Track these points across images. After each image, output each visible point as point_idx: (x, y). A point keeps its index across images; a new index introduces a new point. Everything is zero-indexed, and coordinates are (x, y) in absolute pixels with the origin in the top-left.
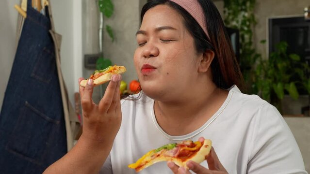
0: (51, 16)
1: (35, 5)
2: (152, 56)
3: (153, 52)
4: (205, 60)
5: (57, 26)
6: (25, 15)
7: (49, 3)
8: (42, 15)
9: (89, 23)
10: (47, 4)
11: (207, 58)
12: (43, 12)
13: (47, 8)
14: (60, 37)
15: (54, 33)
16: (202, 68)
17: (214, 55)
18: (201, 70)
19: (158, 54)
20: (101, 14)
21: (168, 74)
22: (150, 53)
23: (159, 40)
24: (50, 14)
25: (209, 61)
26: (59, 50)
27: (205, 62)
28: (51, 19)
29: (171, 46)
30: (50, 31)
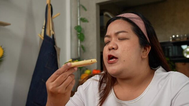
0: (55, 39)
1: (48, 34)
2: (113, 49)
3: (114, 47)
4: (145, 51)
5: (58, 44)
6: (43, 39)
7: (54, 33)
8: (50, 38)
9: (74, 44)
10: (53, 33)
11: (146, 50)
12: (51, 37)
13: (53, 35)
14: (59, 49)
15: (56, 47)
16: (144, 56)
17: (150, 48)
18: (143, 57)
19: (117, 48)
20: (79, 41)
21: (124, 61)
22: (112, 47)
23: (118, 40)
24: (54, 37)
25: (147, 51)
26: (59, 55)
27: (145, 52)
28: (55, 40)
29: (125, 43)
30: (55, 46)
